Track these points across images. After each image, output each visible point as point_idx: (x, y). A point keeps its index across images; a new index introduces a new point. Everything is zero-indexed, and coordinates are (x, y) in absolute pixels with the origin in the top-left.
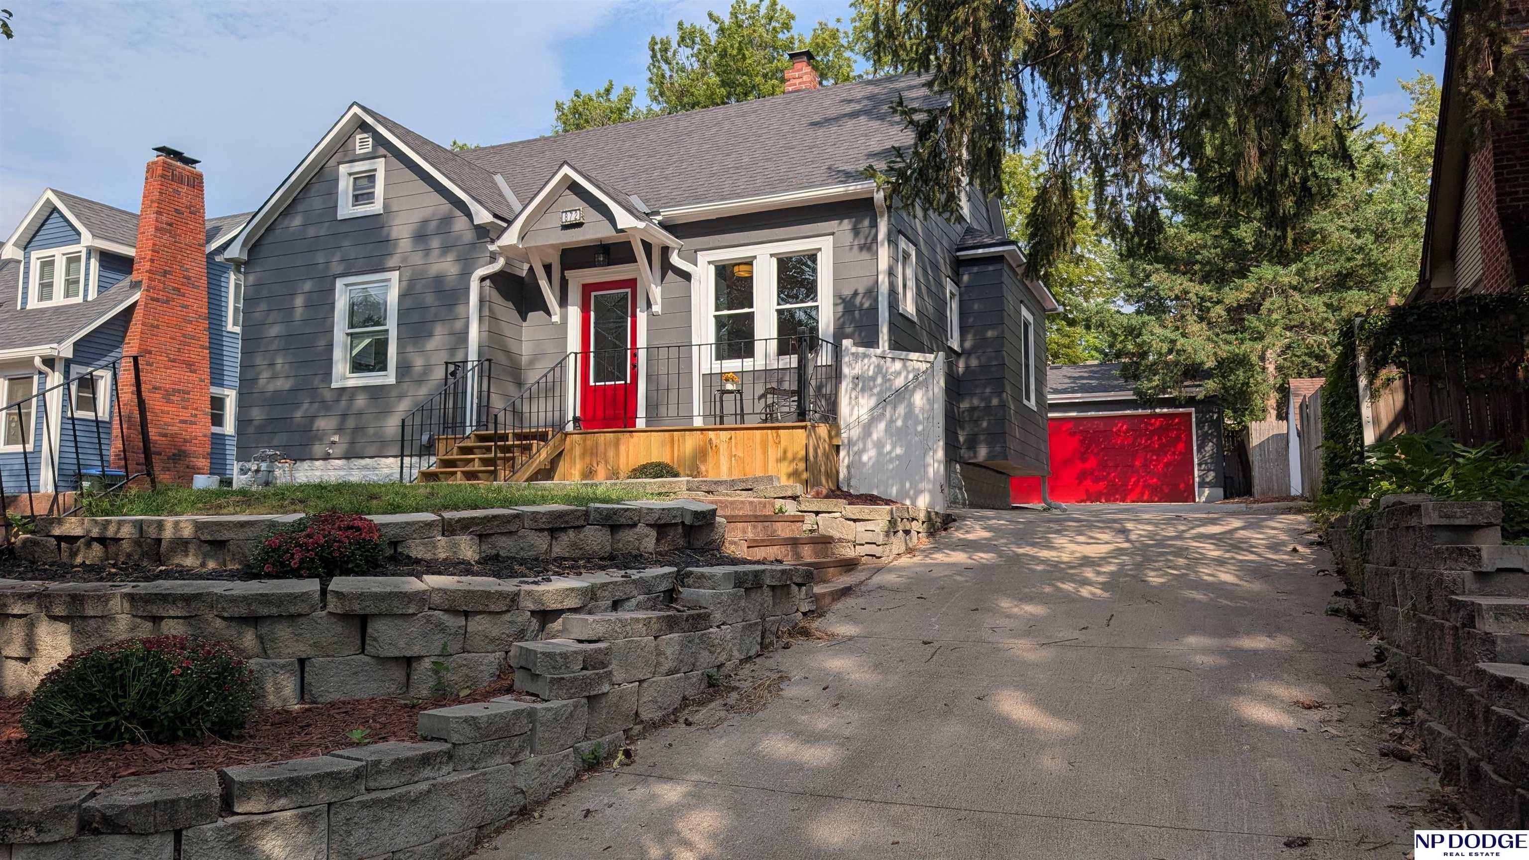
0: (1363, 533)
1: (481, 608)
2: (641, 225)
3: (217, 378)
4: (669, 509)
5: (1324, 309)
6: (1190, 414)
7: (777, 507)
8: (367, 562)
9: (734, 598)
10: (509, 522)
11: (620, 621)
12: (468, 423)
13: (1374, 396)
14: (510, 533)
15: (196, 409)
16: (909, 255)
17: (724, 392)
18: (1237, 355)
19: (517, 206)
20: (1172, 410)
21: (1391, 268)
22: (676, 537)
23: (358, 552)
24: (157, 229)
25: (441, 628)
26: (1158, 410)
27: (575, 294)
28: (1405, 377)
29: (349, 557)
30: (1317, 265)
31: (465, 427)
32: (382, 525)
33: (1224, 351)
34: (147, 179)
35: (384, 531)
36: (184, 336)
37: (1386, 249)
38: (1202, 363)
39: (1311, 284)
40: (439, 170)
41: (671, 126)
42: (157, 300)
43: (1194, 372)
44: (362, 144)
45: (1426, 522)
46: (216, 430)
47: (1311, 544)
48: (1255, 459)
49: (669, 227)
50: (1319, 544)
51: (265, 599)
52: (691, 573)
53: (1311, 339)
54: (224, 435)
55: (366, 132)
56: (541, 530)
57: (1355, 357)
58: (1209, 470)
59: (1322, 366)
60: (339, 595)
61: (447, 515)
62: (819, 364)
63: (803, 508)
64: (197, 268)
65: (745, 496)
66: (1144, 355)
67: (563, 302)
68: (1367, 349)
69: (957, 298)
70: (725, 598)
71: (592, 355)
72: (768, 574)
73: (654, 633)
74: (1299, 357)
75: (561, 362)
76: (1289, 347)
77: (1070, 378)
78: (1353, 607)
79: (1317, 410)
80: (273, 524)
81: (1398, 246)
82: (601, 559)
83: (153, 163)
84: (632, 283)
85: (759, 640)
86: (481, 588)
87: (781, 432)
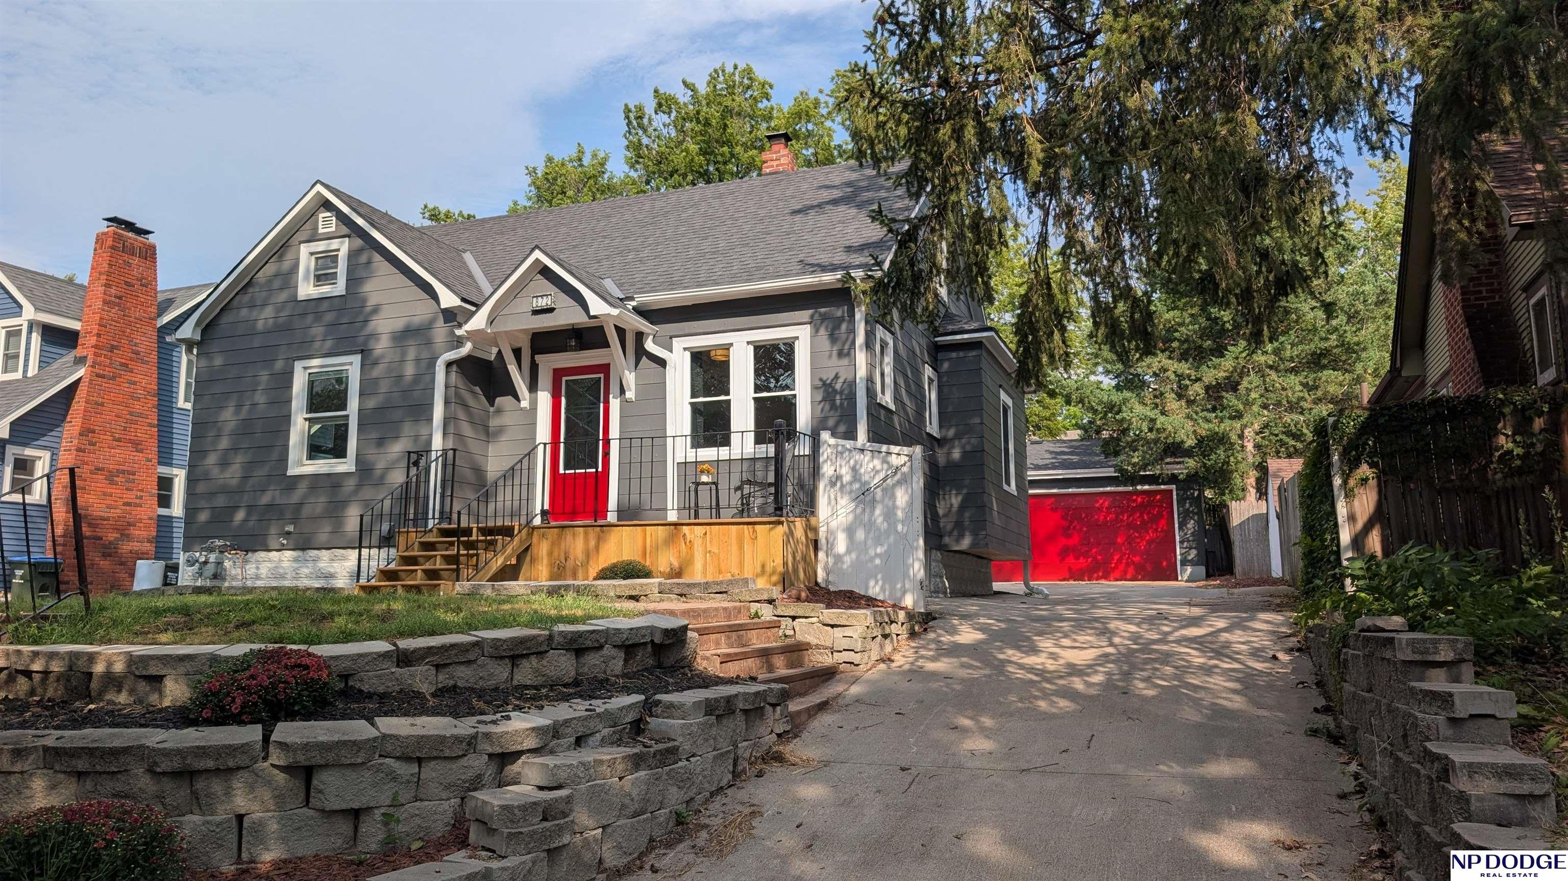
0: (1340, 651)
1: (435, 754)
2: (615, 312)
3: (165, 458)
4: (638, 629)
5: (1301, 388)
6: (1171, 491)
7: (753, 611)
8: (315, 702)
9: (705, 726)
10: (468, 651)
11: (583, 764)
12: (430, 516)
13: (1349, 495)
14: (469, 662)
15: (142, 491)
16: (887, 344)
17: (698, 484)
18: (1217, 433)
19: (487, 288)
20: (1153, 487)
21: (1364, 349)
22: (644, 658)
23: (306, 693)
24: (105, 302)
25: (393, 777)
26: (1139, 487)
27: (545, 378)
28: (1378, 478)
29: (294, 698)
30: (1293, 345)
31: (427, 519)
32: (332, 658)
33: (1204, 429)
34: (95, 250)
35: (333, 663)
36: (131, 414)
37: (1359, 330)
38: (1182, 442)
39: (1287, 363)
40: (405, 252)
41: (647, 207)
42: (103, 376)
43: (1174, 450)
44: (326, 223)
45: (1400, 656)
46: (163, 511)
47: (1290, 651)
48: (1236, 537)
49: (642, 312)
50: (1299, 650)
51: (201, 751)
52: (659, 702)
53: (1288, 418)
54: (171, 517)
55: (328, 211)
56: (502, 658)
57: (1329, 457)
58: (1191, 548)
59: (1299, 445)
60: (282, 745)
61: (404, 644)
62: (796, 453)
63: (779, 612)
64: (146, 342)
65: (719, 602)
66: (1125, 431)
67: (533, 387)
68: (1340, 448)
69: (935, 383)
70: (694, 729)
71: (562, 445)
72: (741, 698)
73: (618, 773)
74: (1277, 435)
75: (529, 454)
76: (1266, 426)
77: (1051, 452)
78: (1332, 726)
79: (1294, 496)
80: (214, 659)
81: (1371, 327)
82: (565, 685)
83: (103, 234)
84: (605, 369)
85: (731, 768)
86: (436, 732)
87: (758, 527)
